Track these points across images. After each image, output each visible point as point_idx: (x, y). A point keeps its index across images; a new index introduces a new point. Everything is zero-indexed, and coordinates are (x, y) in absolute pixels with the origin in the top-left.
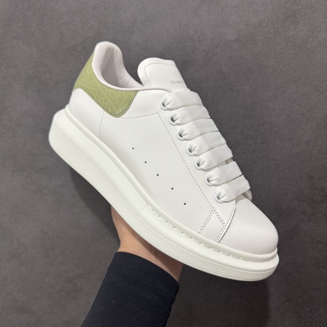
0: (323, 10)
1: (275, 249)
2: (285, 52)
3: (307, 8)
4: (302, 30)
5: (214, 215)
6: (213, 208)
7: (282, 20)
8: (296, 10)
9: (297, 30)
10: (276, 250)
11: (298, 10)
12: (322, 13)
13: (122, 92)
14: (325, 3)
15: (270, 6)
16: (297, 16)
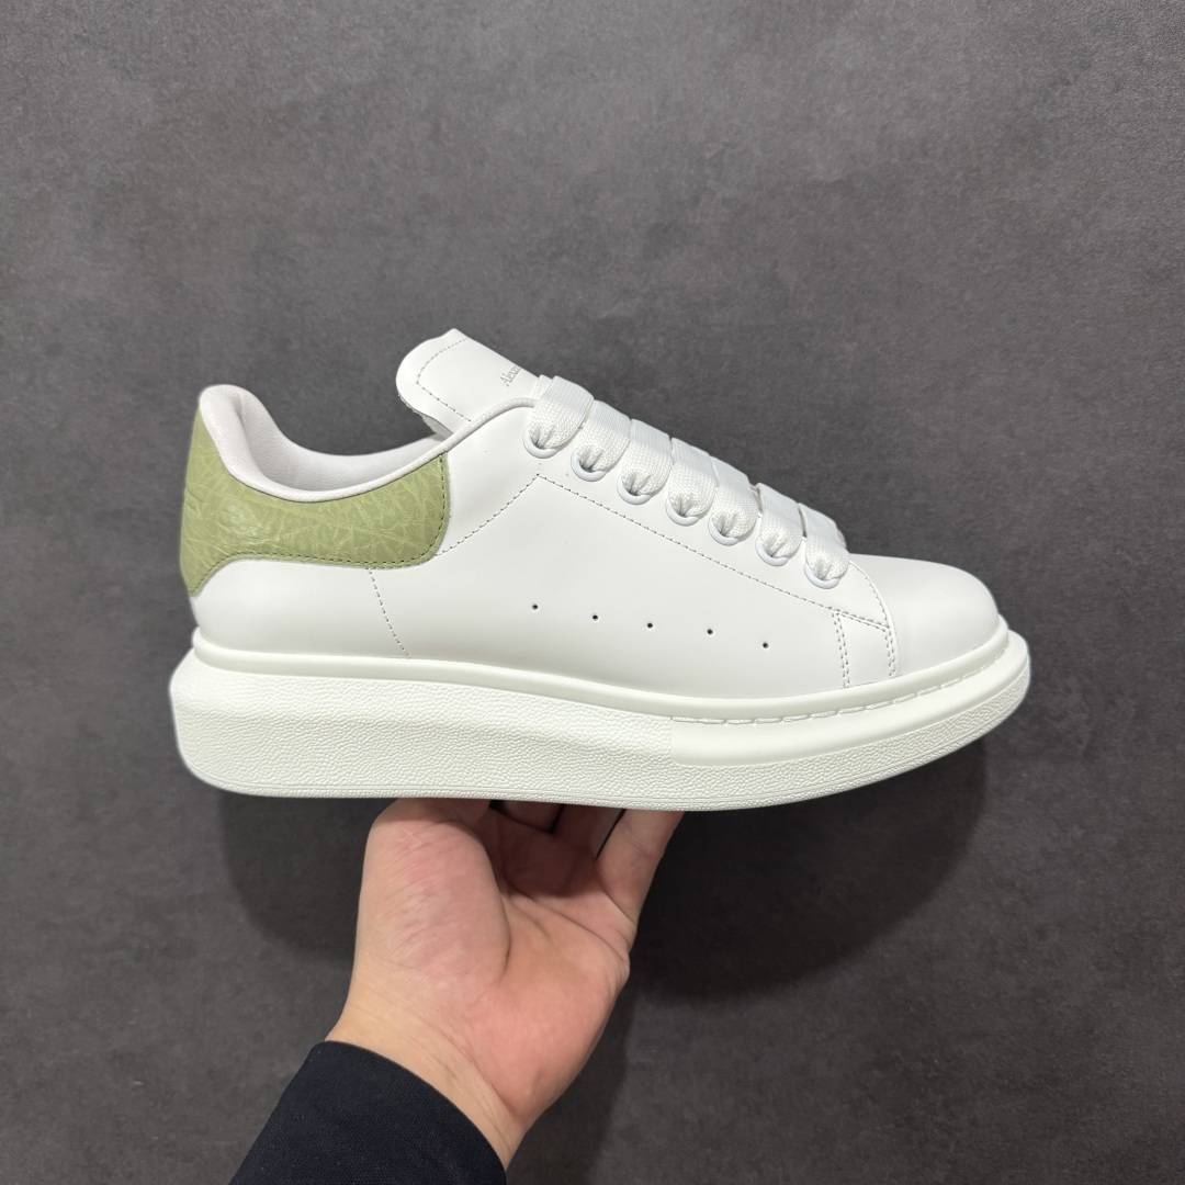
0: (1128, 138)
1: (997, 624)
2: (992, 250)
3: (1081, 120)
4: (1053, 189)
5: (845, 621)
6: (830, 608)
7: (996, 145)
8: (1044, 119)
9: (1037, 186)
10: (1003, 623)
11: (1051, 121)
12: (1123, 145)
13: (396, 484)
14: (1139, 116)
15: (966, 92)
16: (1047, 141)
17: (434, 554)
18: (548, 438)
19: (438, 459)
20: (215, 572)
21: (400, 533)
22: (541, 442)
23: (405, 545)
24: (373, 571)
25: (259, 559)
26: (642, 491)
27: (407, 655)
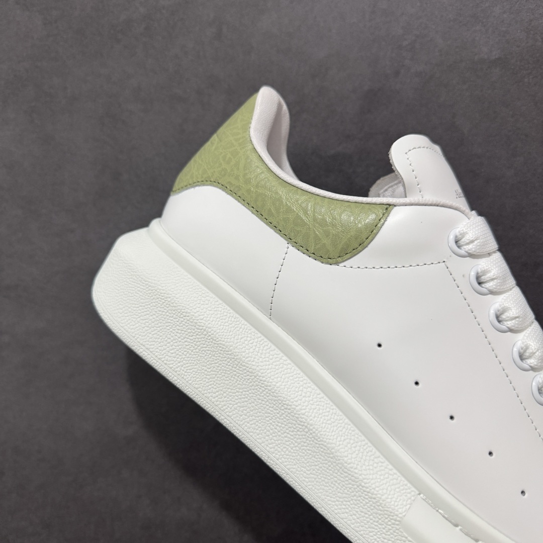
17: (337, 263)
18: (468, 244)
19: (386, 207)
20: (196, 186)
21: (327, 234)
22: (461, 242)
23: (324, 244)
24: (291, 247)
25: (228, 194)
26: (505, 323)
27: (270, 316)
